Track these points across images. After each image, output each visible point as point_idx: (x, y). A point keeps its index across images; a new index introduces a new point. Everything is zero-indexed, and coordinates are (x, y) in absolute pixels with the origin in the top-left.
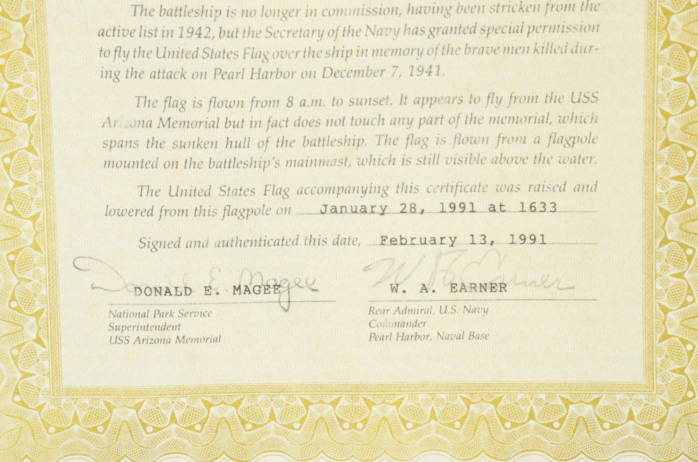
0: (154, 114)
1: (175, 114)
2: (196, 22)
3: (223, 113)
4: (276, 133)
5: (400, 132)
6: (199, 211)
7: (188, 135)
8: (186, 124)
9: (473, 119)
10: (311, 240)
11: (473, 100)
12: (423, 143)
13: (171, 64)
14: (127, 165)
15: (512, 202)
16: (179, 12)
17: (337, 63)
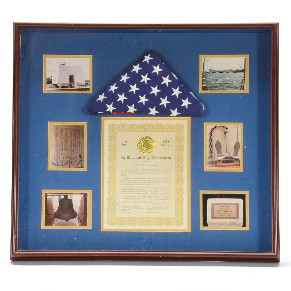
0: (126, 189)
1: (128, 189)
2: (131, 179)
3: (133, 188)
4: (138, 191)
5: (151, 191)
6: (130, 199)
7: (130, 191)
8: (129, 189)
9: (158, 190)
10: (141, 202)
11: (158, 188)
12: (153, 192)
13: (128, 183)
14: (123, 194)
15: (162, 198)
16: (129, 178)
17: (145, 184)
